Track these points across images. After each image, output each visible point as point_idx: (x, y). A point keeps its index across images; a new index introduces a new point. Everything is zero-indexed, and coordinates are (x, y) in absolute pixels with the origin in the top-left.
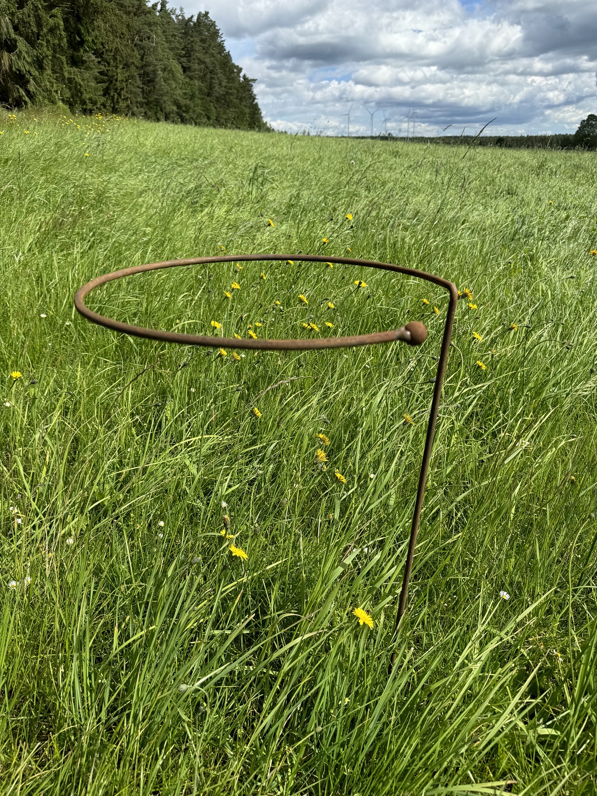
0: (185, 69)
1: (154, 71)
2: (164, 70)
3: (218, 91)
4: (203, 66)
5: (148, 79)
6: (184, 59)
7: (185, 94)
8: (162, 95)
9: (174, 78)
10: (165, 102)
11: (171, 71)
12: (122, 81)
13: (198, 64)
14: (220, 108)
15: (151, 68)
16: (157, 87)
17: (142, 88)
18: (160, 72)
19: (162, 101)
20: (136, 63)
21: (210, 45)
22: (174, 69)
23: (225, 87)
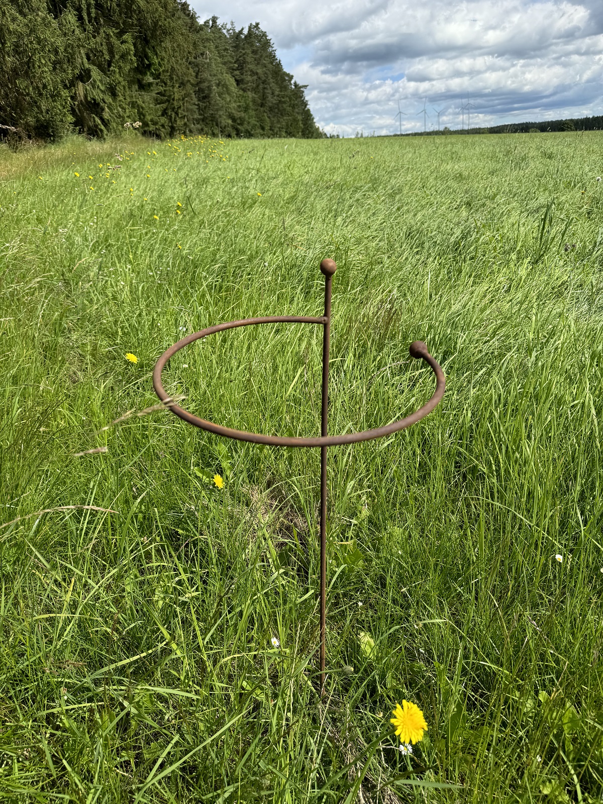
0: (238, 82)
1: (209, 87)
2: (218, 85)
3: (271, 100)
4: (255, 77)
5: (204, 96)
6: (237, 72)
7: (239, 106)
8: (217, 110)
9: (228, 92)
10: (220, 116)
11: (225, 86)
12: (179, 99)
13: (251, 75)
14: (274, 117)
15: (206, 84)
16: (212, 102)
17: (198, 105)
18: (214, 87)
19: (217, 116)
20: (192, 81)
21: (261, 56)
22: (228, 83)
23: (278, 96)
